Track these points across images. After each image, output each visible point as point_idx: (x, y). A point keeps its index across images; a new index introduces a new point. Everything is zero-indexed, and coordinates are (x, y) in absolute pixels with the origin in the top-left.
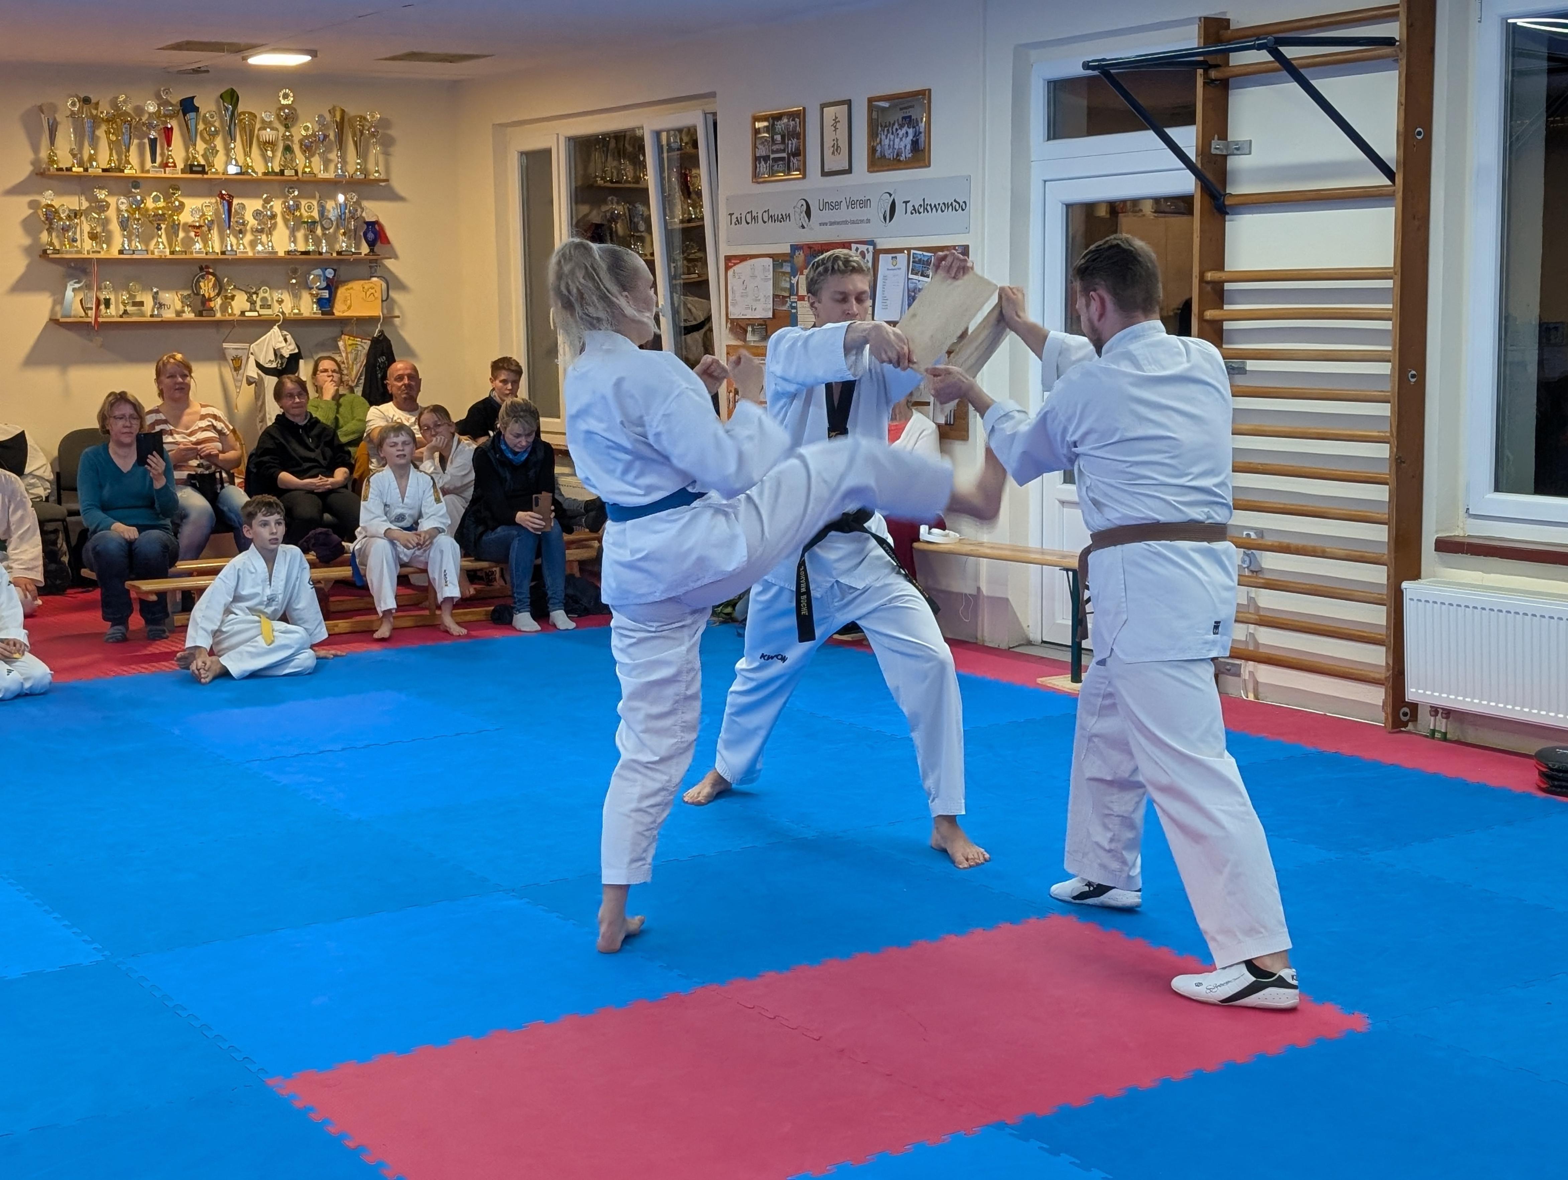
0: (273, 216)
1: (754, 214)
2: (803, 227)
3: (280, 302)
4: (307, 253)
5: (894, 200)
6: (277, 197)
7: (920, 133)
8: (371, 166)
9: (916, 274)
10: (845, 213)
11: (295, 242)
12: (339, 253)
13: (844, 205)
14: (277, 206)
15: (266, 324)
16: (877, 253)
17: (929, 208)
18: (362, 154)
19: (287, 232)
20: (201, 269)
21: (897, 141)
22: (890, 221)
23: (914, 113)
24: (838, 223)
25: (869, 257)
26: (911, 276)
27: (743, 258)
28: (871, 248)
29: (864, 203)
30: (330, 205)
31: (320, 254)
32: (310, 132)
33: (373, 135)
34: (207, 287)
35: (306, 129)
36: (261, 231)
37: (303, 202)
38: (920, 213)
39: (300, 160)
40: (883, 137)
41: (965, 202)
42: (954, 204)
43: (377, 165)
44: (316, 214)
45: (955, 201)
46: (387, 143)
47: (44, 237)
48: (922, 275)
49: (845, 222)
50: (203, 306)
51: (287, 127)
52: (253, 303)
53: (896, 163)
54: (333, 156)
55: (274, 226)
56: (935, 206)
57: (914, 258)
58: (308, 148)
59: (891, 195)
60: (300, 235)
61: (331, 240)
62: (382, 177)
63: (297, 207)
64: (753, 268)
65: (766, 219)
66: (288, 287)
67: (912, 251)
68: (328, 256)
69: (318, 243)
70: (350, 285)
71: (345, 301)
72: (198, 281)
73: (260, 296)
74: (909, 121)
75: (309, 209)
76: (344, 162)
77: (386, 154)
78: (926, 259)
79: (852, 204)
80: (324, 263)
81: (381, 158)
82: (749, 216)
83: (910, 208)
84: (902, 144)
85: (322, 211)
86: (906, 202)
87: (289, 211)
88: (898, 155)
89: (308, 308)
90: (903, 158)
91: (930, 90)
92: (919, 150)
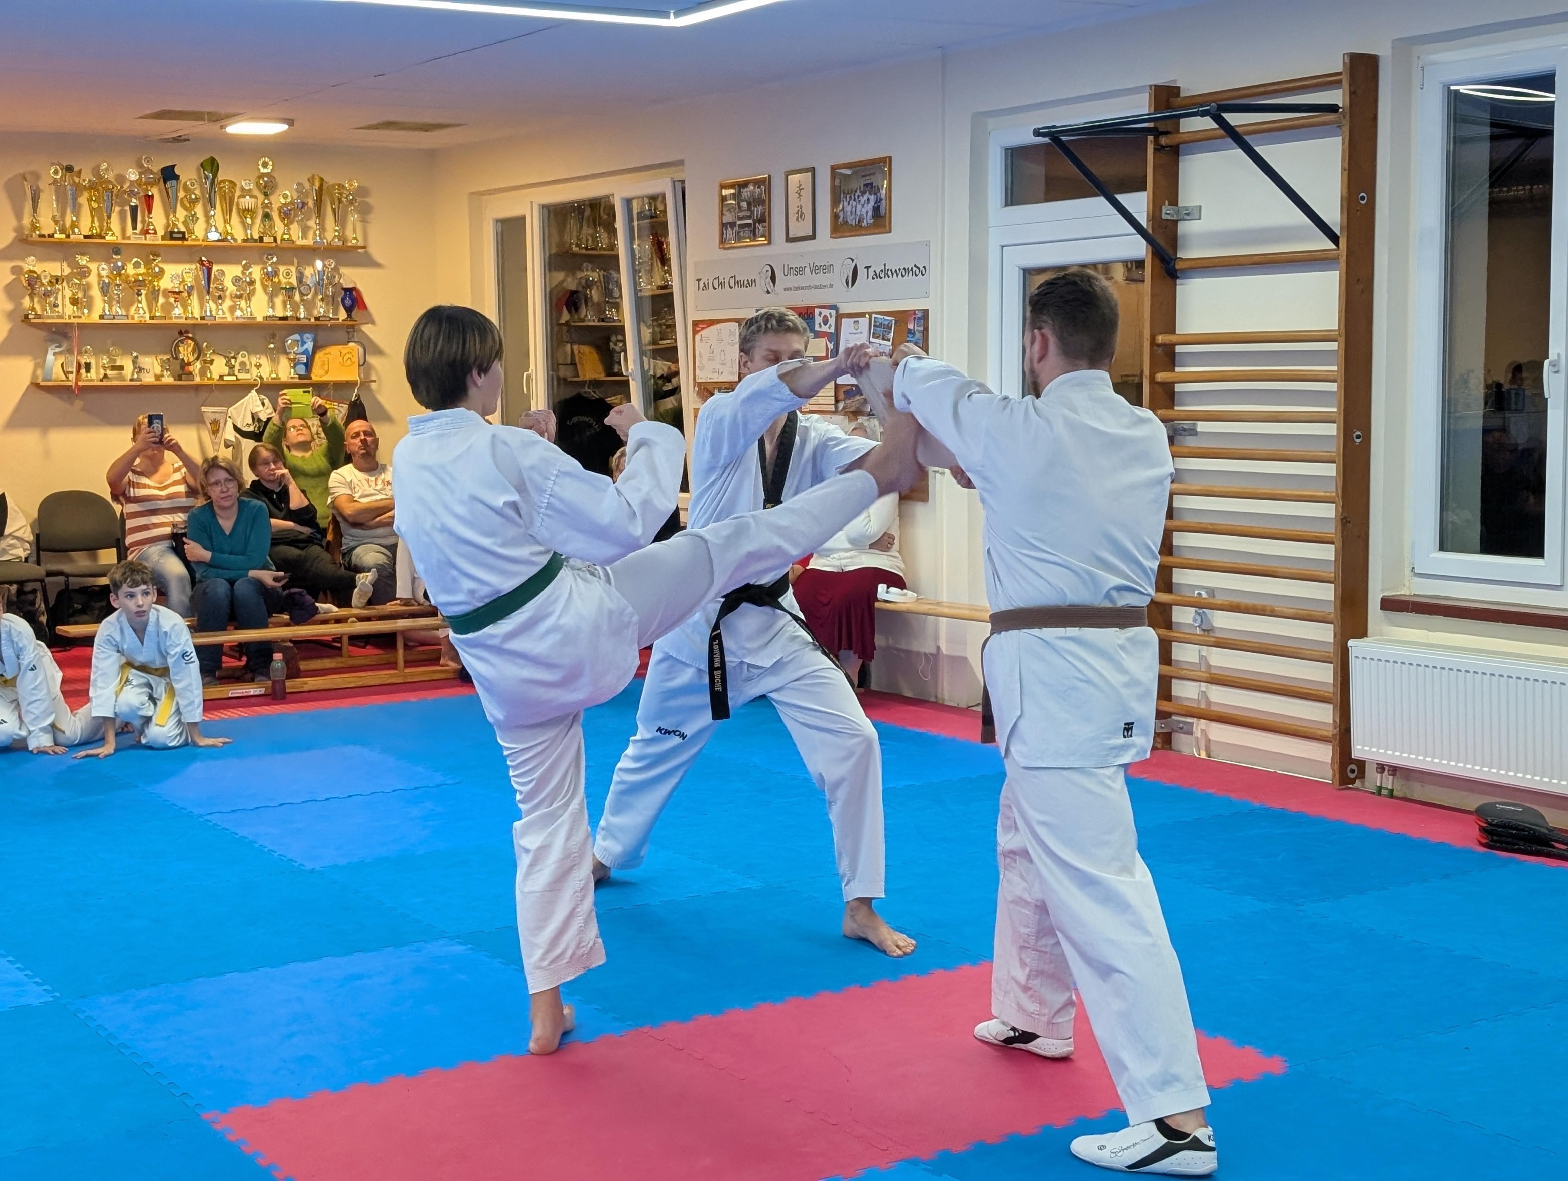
0: (252, 282)
1: (721, 279)
2: (768, 292)
3: (258, 366)
4: (285, 318)
5: (856, 266)
6: (255, 264)
7: (881, 199)
8: (349, 233)
9: (878, 338)
10: (808, 278)
11: (273, 307)
12: (317, 319)
13: (807, 270)
14: (256, 272)
15: (244, 388)
16: (839, 317)
17: (890, 273)
18: (341, 221)
19: (266, 298)
20: (181, 333)
21: (859, 207)
22: (853, 285)
23: (875, 180)
24: (802, 288)
25: (832, 321)
26: (872, 340)
27: (711, 323)
28: (834, 312)
29: (827, 269)
30: (308, 271)
31: (298, 319)
32: (289, 200)
33: (351, 202)
34: (186, 352)
35: (285, 197)
36: (240, 297)
37: (282, 269)
38: (881, 278)
39: (279, 227)
40: (845, 204)
41: (924, 267)
42: (914, 269)
43: (355, 231)
44: (294, 281)
45: (915, 266)
46: (365, 211)
47: (27, 302)
48: (883, 339)
49: (810, 287)
50: (182, 370)
51: (266, 195)
52: (232, 367)
53: (858, 229)
54: (311, 223)
55: (253, 292)
56: (896, 271)
57: (875, 322)
58: (287, 215)
59: (853, 260)
60: (278, 301)
61: (309, 306)
62: (361, 244)
63: (276, 273)
64: (719, 332)
65: (732, 284)
66: (266, 352)
67: (874, 316)
68: (306, 322)
69: (295, 308)
70: (328, 350)
71: (323, 365)
72: (177, 346)
73: (238, 361)
74: (870, 188)
75: (287, 275)
76: (323, 229)
77: (364, 221)
78: (886, 323)
79: (815, 269)
80: (302, 329)
81: (359, 226)
82: (716, 282)
83: (871, 274)
84: (864, 211)
85: (300, 279)
86: (868, 268)
87: (269, 276)
88: (859, 222)
89: (285, 371)
90: (864, 224)
91: (890, 158)
92: (880, 217)
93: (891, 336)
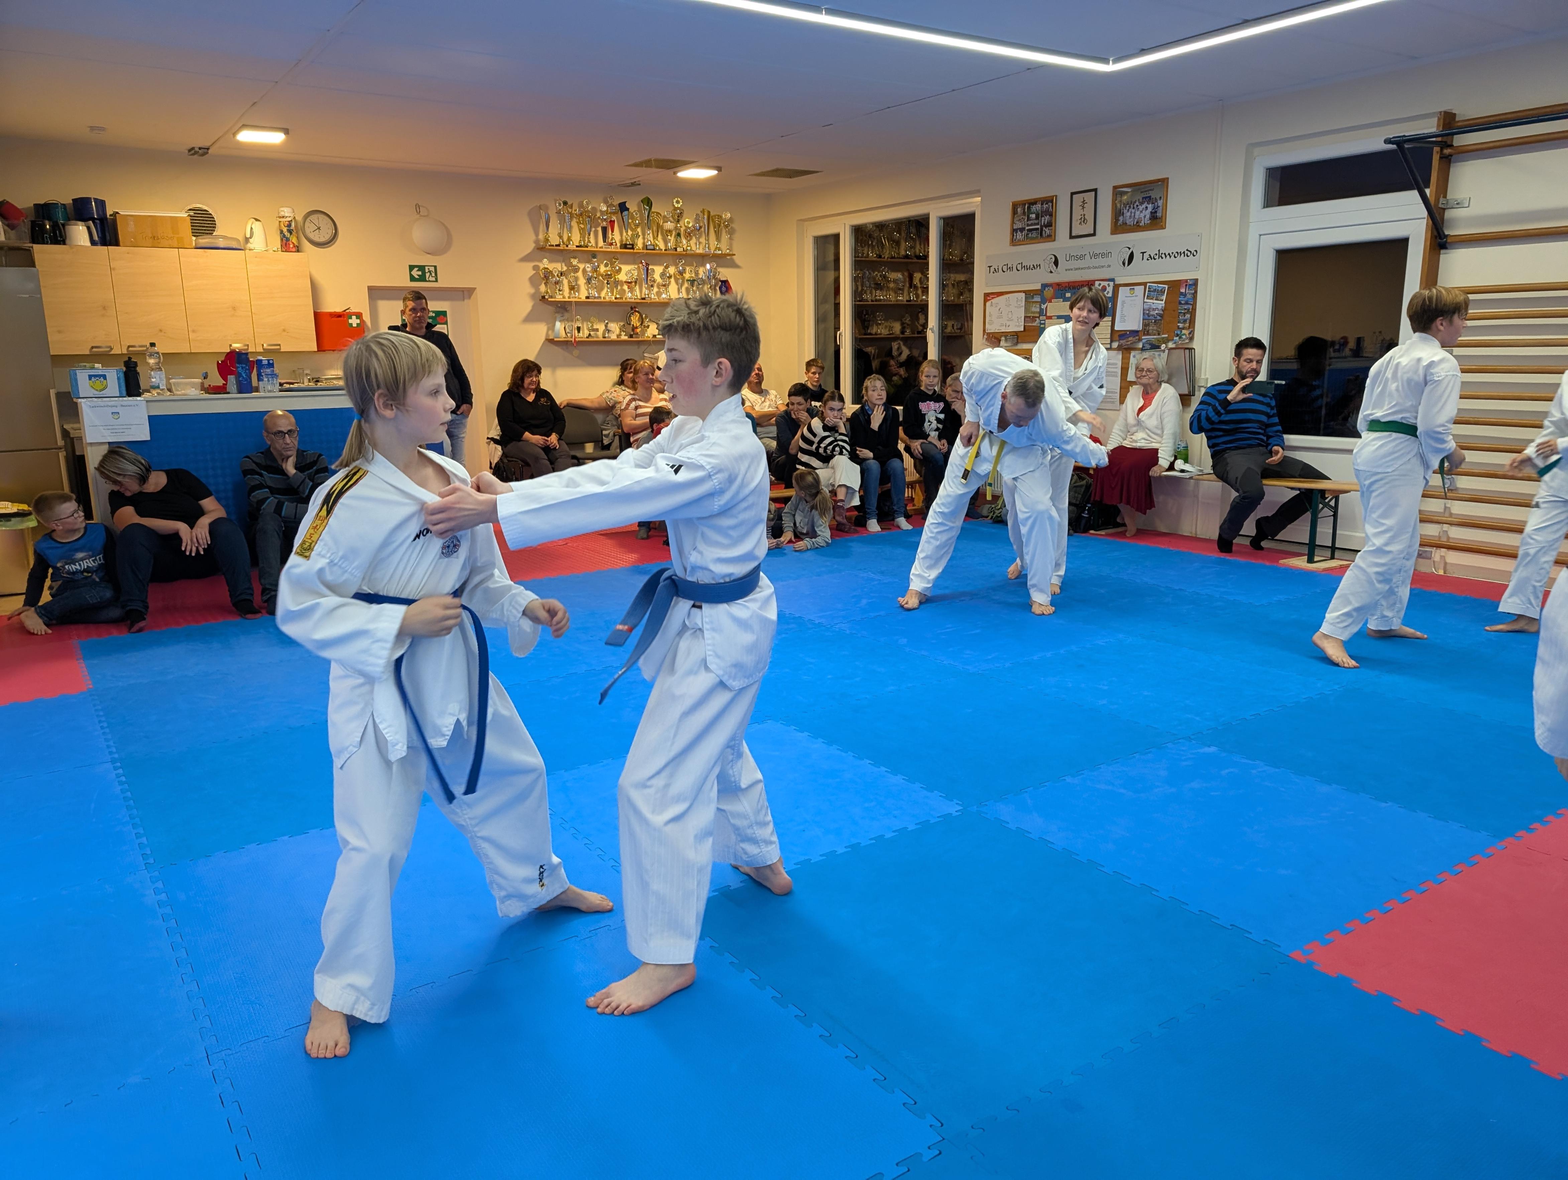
1: (1009, 265)
2: (1051, 272)
5: (1133, 253)
7: (1158, 207)
10: (1088, 262)
13: (1088, 257)
16: (1116, 288)
17: (1163, 256)
20: (632, 308)
21: (1138, 213)
22: (1129, 264)
23: (1153, 194)
24: (1084, 268)
26: (1146, 300)
27: (1000, 294)
28: (1111, 284)
29: (1106, 255)
38: (1155, 259)
40: (1125, 211)
41: (1196, 251)
42: (1186, 252)
45: (1187, 250)
49: (1089, 268)
53: (1137, 227)
56: (1169, 254)
57: (1149, 288)
59: (1129, 248)
64: (1008, 299)
65: (1019, 268)
67: (1148, 284)
74: (1149, 199)
78: (1160, 289)
79: (1096, 256)
82: (1005, 267)
83: (1146, 257)
84: (1142, 215)
86: (1143, 253)
88: (1137, 222)
90: (1142, 224)
91: (1168, 178)
92: (1157, 218)
93: (1164, 297)
